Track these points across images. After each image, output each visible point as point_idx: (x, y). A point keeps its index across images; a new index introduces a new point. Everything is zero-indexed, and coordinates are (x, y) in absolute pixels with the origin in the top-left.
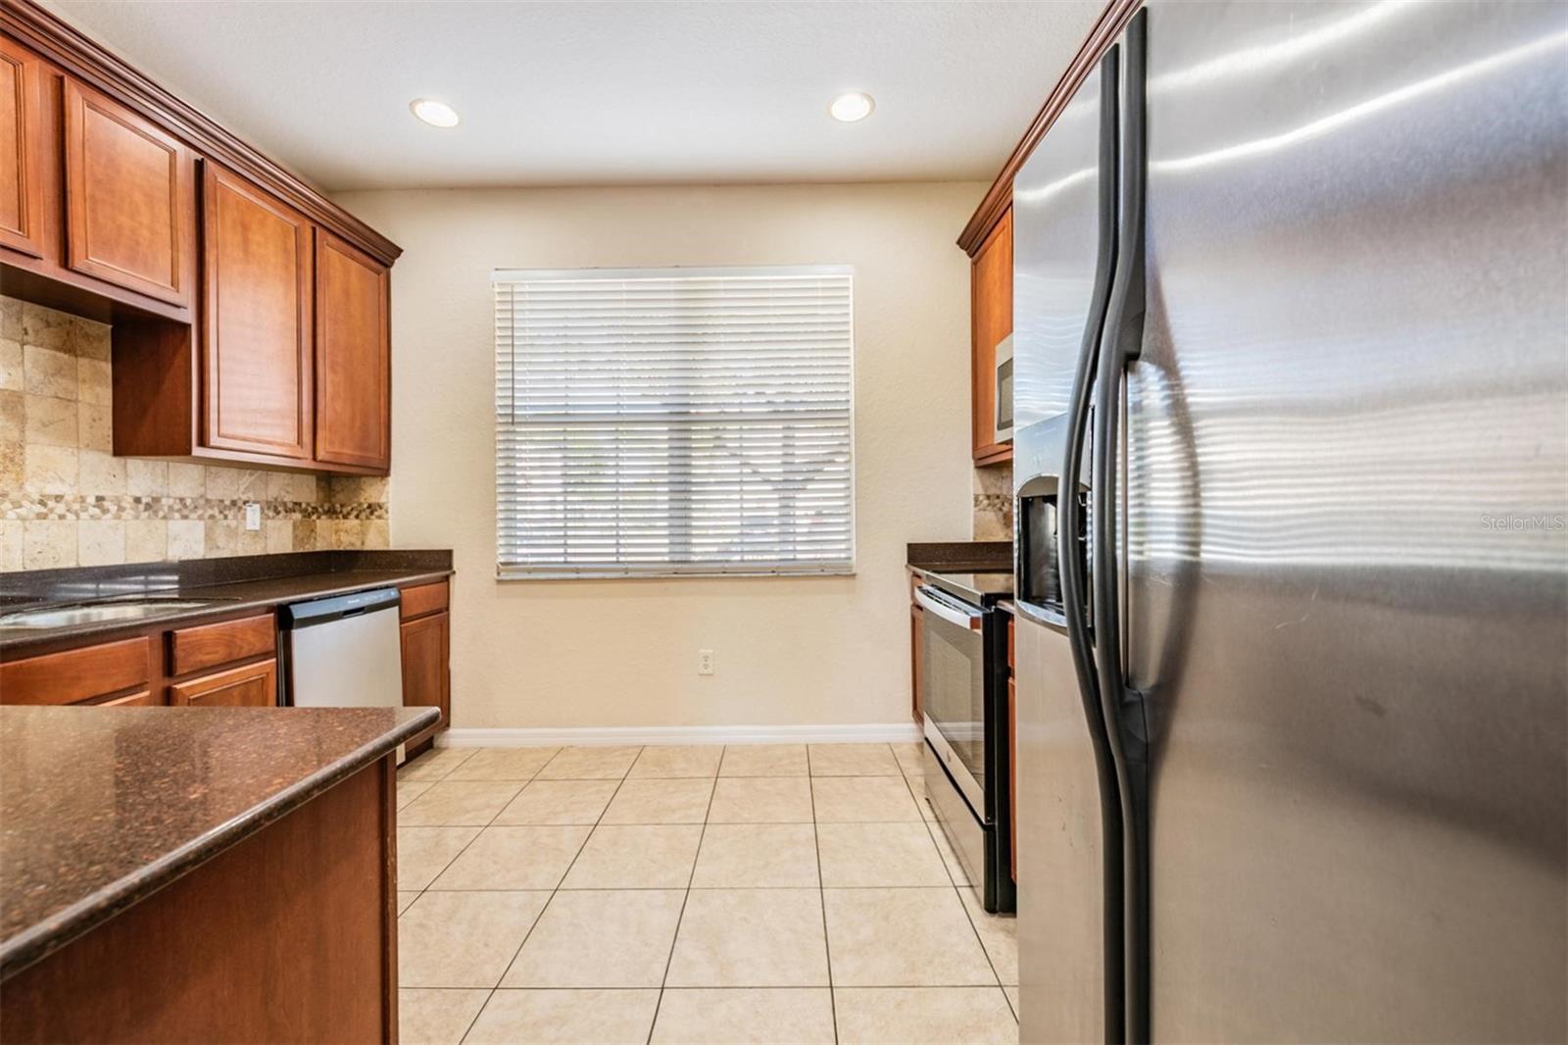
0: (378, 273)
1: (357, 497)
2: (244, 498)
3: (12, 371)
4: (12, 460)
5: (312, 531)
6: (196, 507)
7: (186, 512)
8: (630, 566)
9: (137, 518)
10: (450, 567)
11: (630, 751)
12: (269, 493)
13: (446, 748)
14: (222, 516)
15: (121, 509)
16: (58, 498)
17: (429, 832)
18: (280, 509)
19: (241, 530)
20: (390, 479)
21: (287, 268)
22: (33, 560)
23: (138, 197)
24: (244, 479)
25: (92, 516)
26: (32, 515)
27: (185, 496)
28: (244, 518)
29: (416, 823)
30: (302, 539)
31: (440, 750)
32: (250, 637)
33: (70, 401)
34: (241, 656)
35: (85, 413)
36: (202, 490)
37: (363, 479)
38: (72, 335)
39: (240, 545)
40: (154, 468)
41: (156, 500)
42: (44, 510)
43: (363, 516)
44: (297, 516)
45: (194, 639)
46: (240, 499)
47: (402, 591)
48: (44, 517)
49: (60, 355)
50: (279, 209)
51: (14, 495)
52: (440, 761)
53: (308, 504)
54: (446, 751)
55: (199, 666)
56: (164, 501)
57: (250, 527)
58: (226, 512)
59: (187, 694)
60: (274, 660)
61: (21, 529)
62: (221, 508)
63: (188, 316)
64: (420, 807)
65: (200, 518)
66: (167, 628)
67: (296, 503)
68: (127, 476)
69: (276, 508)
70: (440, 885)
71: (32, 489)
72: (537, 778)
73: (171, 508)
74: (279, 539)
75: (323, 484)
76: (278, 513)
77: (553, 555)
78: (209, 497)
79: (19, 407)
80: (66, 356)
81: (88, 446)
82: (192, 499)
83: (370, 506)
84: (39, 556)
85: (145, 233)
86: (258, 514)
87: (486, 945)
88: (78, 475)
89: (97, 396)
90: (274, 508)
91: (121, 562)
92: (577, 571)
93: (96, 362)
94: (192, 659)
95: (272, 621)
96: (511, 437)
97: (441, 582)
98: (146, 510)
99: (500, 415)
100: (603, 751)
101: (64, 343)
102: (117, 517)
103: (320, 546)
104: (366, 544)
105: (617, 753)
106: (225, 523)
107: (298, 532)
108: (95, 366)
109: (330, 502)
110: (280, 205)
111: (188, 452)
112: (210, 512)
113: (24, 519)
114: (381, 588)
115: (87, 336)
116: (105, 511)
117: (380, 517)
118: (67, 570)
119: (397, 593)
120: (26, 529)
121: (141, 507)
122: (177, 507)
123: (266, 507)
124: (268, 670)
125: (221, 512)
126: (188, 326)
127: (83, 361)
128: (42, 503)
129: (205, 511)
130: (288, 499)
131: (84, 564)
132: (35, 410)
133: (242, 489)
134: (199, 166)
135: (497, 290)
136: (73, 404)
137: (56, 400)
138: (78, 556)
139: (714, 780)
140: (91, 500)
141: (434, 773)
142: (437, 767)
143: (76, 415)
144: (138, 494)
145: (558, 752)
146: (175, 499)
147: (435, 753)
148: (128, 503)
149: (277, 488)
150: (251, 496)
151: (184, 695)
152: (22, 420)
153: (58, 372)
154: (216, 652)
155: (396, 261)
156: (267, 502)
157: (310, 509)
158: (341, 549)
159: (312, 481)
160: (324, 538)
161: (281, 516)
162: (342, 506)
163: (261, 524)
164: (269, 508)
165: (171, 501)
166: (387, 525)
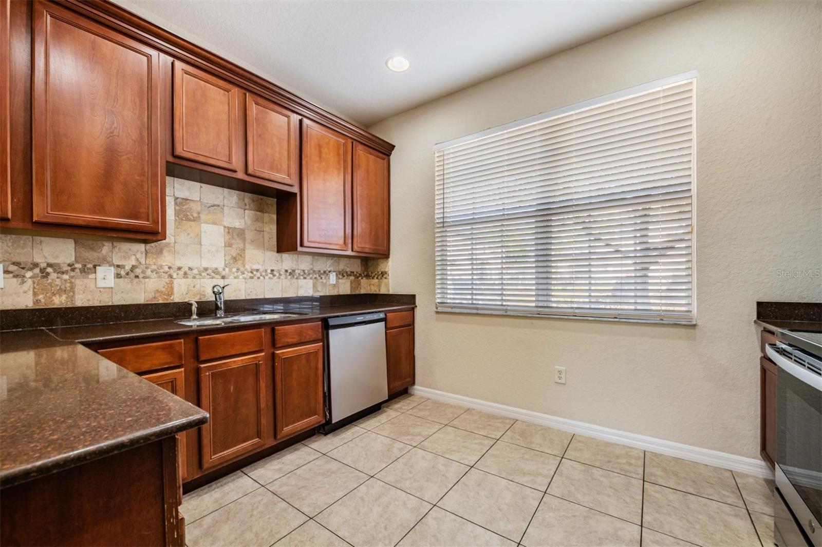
0: (384, 159)
1: (377, 268)
2: (329, 269)
3: (240, 221)
4: (241, 256)
5: (359, 284)
6: (309, 274)
7: (305, 276)
8: (509, 308)
9: (286, 278)
10: (414, 303)
11: (507, 421)
12: (340, 268)
13: (413, 395)
14: (320, 278)
15: (280, 275)
16: (257, 270)
17: (388, 441)
18: (345, 274)
19: (328, 284)
20: (390, 260)
21: (339, 162)
22: (249, 295)
23: (275, 140)
24: (329, 262)
25: (269, 278)
26: (248, 277)
27: (304, 269)
28: (329, 278)
29: (385, 434)
30: (355, 288)
31: (411, 395)
32: (310, 332)
33: (261, 231)
34: (306, 340)
35: (267, 236)
36: (312, 266)
37: (379, 260)
38: (262, 205)
39: (327, 290)
40: (292, 258)
41: (294, 271)
42: (252, 275)
43: (379, 277)
44: (352, 278)
45: (283, 331)
46: (327, 270)
47: (388, 314)
48: (251, 278)
49: (258, 213)
50: (336, 136)
51: (242, 269)
52: (408, 401)
53: (357, 272)
54: (413, 397)
55: (286, 344)
56: (297, 271)
57: (331, 282)
58: (322, 276)
59: (281, 355)
60: (321, 344)
61: (244, 283)
62: (320, 274)
63: (295, 190)
64: (389, 425)
65: (311, 278)
66: (273, 326)
67: (351, 272)
68: (282, 261)
69: (343, 274)
70: (380, 476)
71: (248, 267)
72: (449, 424)
73: (299, 274)
74: (345, 288)
75: (364, 263)
76: (344, 276)
77: (464, 299)
78: (315, 269)
79: (243, 235)
80: (260, 213)
81: (268, 249)
82: (308, 270)
83: (382, 273)
84: (251, 293)
85: (277, 155)
86: (335, 276)
87: (386, 528)
88: (264, 261)
89: (271, 229)
90: (342, 274)
91: (280, 296)
92: (477, 309)
93: (270, 215)
94: (283, 340)
95: (320, 325)
96: (444, 234)
97: (410, 310)
98: (290, 275)
99: (437, 223)
100: (491, 417)
101: (259, 208)
102: (279, 278)
103: (363, 292)
104: (381, 290)
105: (498, 421)
106: (321, 281)
107: (353, 285)
108: (270, 216)
109: (367, 271)
110: (336, 133)
111: (296, 249)
112: (315, 276)
113: (245, 279)
114: (376, 312)
115: (267, 204)
116: (274, 276)
117: (386, 278)
118: (260, 299)
119: (384, 315)
120: (246, 283)
121: (288, 274)
122: (302, 274)
123: (338, 274)
124: (318, 348)
125: (319, 276)
126: (296, 194)
127: (266, 215)
128: (252, 272)
129: (313, 275)
130: (348, 270)
131: (267, 297)
132: (249, 235)
133: (328, 266)
134: (301, 121)
135: (437, 155)
136: (262, 232)
137: (256, 231)
138: (264, 294)
139: (560, 459)
140: (269, 271)
141: (403, 408)
142: (406, 404)
143: (263, 237)
144: (287, 269)
145: (466, 411)
146: (301, 270)
147: (408, 396)
148: (283, 272)
149: (343, 265)
150: (332, 269)
151: (279, 357)
152: (244, 240)
153: (257, 220)
154: (294, 338)
155: (393, 152)
156: (339, 272)
157: (358, 275)
158: (371, 293)
159: (358, 262)
160: (365, 288)
161: (345, 278)
162: (372, 273)
163: (336, 281)
164: (340, 274)
165: (299, 271)
166: (389, 281)
